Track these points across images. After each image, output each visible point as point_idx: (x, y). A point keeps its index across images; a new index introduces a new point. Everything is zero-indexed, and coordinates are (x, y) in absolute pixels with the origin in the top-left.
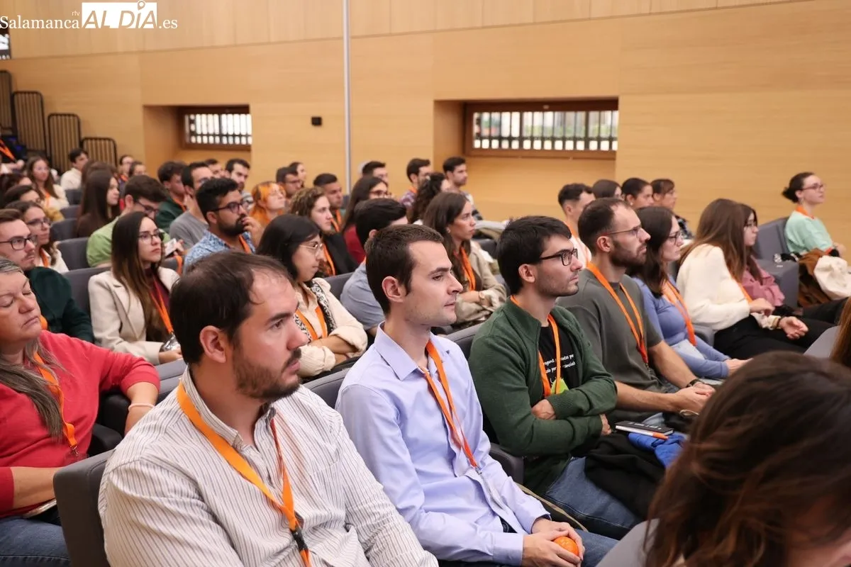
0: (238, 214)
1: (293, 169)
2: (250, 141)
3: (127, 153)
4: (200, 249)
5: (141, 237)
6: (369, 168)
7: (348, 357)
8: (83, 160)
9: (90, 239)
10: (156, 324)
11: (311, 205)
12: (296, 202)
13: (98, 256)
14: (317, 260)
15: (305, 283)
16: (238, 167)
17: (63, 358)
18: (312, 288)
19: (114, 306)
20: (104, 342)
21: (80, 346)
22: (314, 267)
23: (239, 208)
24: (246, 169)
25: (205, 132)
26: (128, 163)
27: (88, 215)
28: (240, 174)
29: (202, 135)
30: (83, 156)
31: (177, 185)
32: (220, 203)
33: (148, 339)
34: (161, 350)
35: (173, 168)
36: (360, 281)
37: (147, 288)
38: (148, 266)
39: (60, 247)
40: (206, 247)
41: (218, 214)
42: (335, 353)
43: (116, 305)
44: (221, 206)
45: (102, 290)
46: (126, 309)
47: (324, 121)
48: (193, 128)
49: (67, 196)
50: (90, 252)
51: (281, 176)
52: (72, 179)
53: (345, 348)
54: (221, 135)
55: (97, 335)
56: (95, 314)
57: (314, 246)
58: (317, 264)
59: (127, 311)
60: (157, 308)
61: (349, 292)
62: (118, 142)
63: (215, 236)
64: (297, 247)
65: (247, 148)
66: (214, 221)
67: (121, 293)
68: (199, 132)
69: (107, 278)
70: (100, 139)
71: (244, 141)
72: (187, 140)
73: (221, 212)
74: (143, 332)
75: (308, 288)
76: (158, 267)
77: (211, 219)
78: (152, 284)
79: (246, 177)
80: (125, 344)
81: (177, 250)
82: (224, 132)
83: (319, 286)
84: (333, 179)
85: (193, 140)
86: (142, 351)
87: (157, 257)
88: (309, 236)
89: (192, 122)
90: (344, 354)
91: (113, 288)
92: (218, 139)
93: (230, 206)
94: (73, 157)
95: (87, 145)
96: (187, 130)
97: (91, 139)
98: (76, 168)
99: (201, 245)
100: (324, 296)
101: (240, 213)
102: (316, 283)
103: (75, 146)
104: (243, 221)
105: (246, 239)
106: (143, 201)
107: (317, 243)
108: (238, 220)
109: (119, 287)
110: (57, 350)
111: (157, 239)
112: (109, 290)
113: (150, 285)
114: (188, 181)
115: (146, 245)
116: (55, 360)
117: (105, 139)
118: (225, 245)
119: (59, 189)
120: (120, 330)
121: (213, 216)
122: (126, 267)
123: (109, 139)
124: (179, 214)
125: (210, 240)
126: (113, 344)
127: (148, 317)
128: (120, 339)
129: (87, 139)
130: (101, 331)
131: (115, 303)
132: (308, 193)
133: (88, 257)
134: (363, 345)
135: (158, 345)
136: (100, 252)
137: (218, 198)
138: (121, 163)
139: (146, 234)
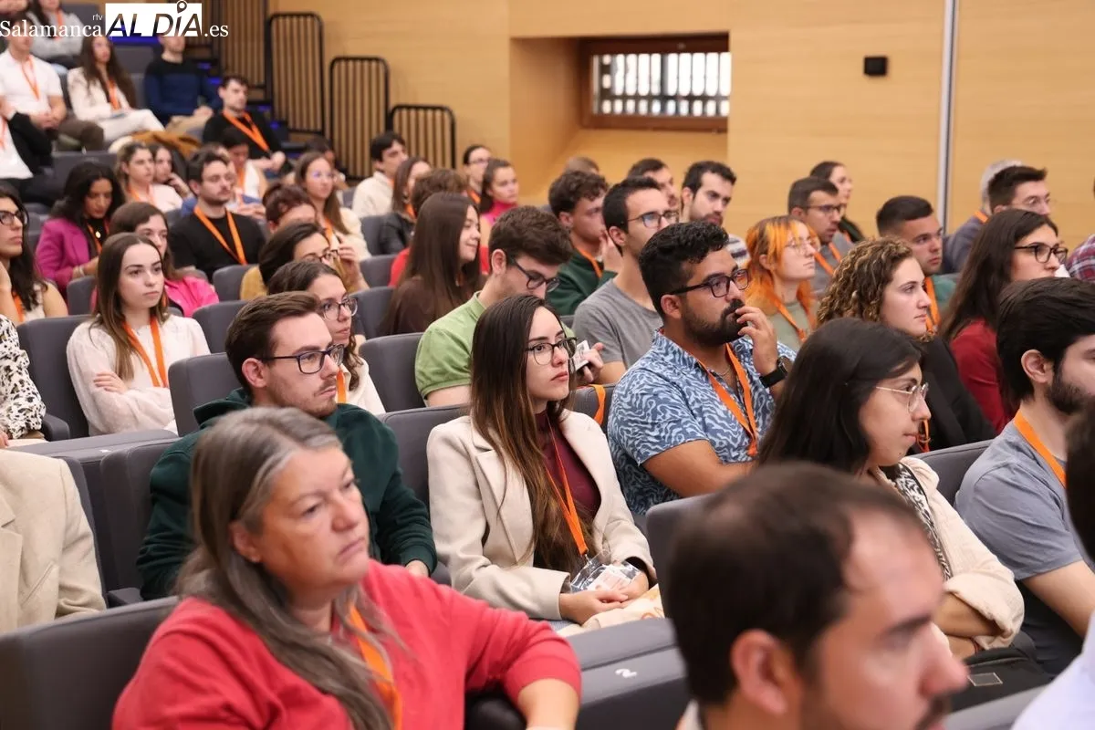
0: (727, 301)
1: (822, 176)
2: (725, 109)
3: (477, 142)
4: (646, 373)
5: (533, 349)
6: (1004, 183)
7: (977, 645)
8: (396, 156)
9: (424, 336)
10: (555, 532)
11: (885, 279)
12: (850, 271)
13: (436, 373)
14: (913, 420)
15: (882, 468)
16: (711, 180)
17: (402, 623)
18: (898, 481)
19: (474, 488)
20: (453, 562)
21: (432, 595)
22: (906, 435)
23: (728, 286)
24: (728, 184)
25: (631, 91)
26: (481, 160)
27: (419, 277)
28: (714, 195)
29: (624, 97)
30: (396, 147)
31: (587, 219)
32: (691, 275)
33: (539, 563)
34: (565, 589)
35: (580, 185)
36: (1006, 466)
37: (539, 455)
38: (542, 408)
39: (366, 352)
40: (658, 371)
41: (683, 300)
42: (948, 634)
43: (479, 488)
44: (691, 283)
45: (452, 455)
46: (498, 495)
47: (893, 68)
48: (607, 81)
49: (363, 230)
50: (423, 366)
51: (800, 197)
52: (374, 196)
53: (973, 626)
54: (664, 98)
55: (441, 548)
56: (437, 503)
57: (908, 389)
58: (915, 428)
59: (499, 503)
60: (555, 497)
61: (977, 490)
62: (457, 113)
63: (676, 347)
64: (871, 390)
65: (718, 126)
66: (676, 314)
67: (490, 463)
68: (618, 91)
69: (462, 430)
70: (426, 108)
71: (711, 108)
72: (595, 110)
73: (692, 296)
74: (529, 547)
75: (889, 481)
76: (560, 411)
77: (668, 309)
78: (549, 447)
79: (727, 200)
80: (493, 570)
81: (590, 365)
82: (671, 91)
83: (913, 477)
84: (923, 209)
85: (607, 107)
86: (526, 588)
87: (562, 391)
88: (899, 367)
89: (606, 70)
90: (970, 638)
91: (474, 452)
92: (656, 107)
93: (709, 284)
94: (377, 151)
95: (401, 119)
96: (595, 88)
97: (409, 107)
98: (382, 171)
99: (648, 365)
100: (922, 498)
101: (731, 297)
102: (906, 469)
103: (378, 129)
104: (738, 316)
105: (741, 353)
106: (526, 262)
107: (914, 381)
108: (726, 312)
109: (487, 450)
110: (390, 604)
111: (562, 353)
112: (467, 457)
113: (544, 448)
114: (617, 217)
115: (541, 367)
116: (387, 625)
117: (434, 108)
118: (697, 365)
119: (350, 217)
120: (484, 540)
121: (673, 303)
122: (500, 412)
123: (442, 109)
124: (593, 285)
125: (666, 354)
126: (471, 569)
127: (541, 518)
128: (484, 560)
129: (400, 107)
130: (447, 539)
131: (477, 485)
132: (876, 250)
133: (417, 374)
134: (1014, 620)
135: (559, 577)
136: (439, 365)
137: (685, 266)
138: (466, 161)
139: (542, 343)
